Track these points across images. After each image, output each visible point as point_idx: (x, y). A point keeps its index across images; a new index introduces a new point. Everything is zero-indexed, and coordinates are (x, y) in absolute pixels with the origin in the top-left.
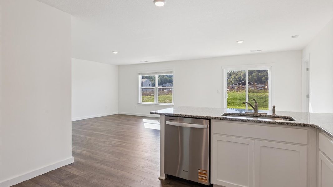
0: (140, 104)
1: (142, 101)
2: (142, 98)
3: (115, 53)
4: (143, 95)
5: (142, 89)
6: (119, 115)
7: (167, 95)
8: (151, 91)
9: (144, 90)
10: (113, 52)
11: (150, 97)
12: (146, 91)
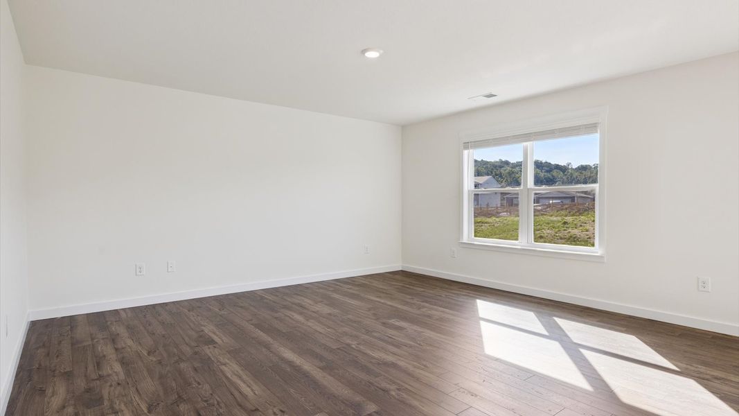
0: (470, 246)
1: (475, 236)
2: (475, 223)
3: (372, 55)
4: (477, 215)
5: (476, 195)
6: (404, 274)
7: (542, 214)
8: (499, 205)
9: (483, 203)
10: (364, 51)
11: (498, 220)
12: (488, 205)
